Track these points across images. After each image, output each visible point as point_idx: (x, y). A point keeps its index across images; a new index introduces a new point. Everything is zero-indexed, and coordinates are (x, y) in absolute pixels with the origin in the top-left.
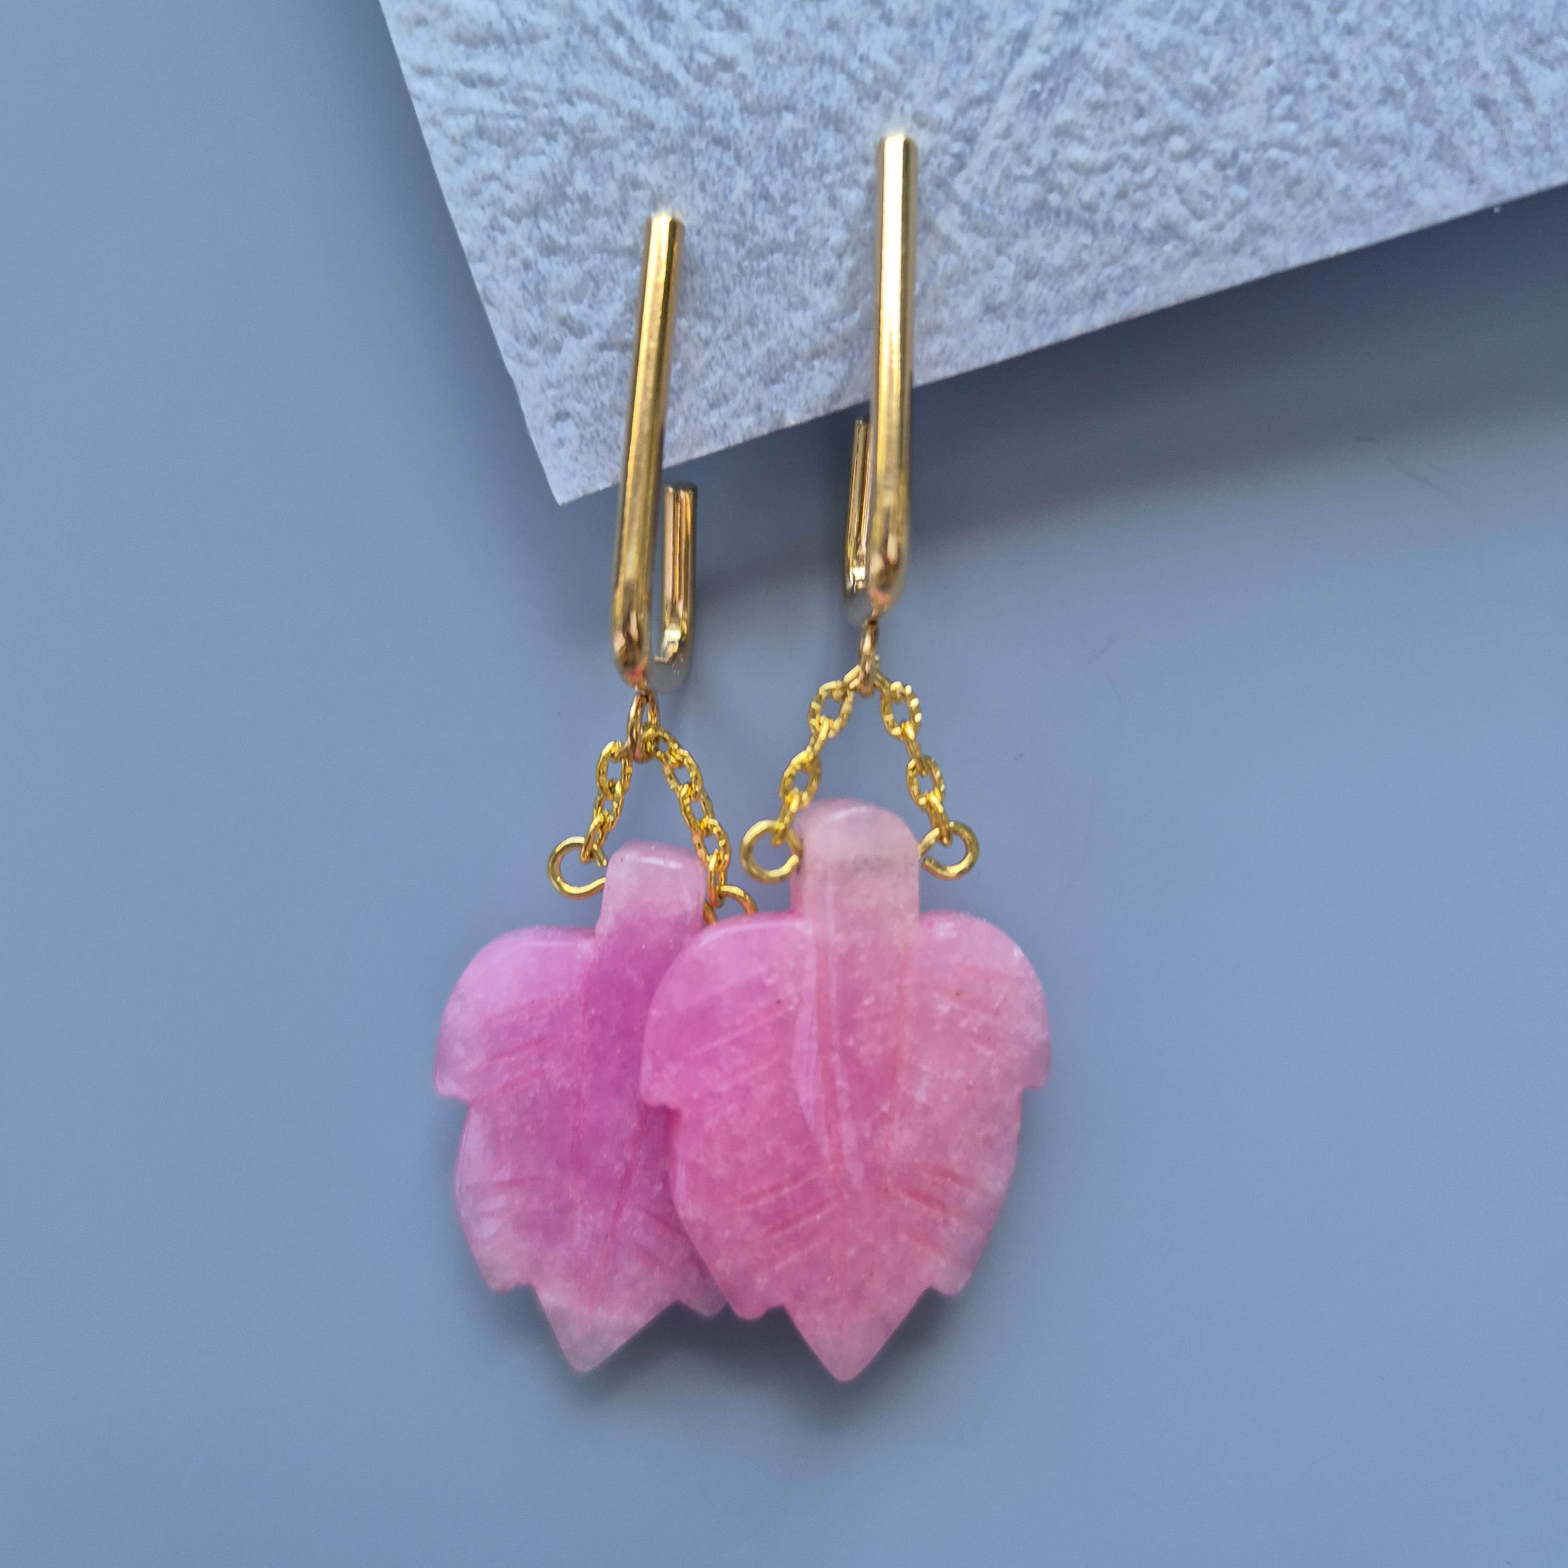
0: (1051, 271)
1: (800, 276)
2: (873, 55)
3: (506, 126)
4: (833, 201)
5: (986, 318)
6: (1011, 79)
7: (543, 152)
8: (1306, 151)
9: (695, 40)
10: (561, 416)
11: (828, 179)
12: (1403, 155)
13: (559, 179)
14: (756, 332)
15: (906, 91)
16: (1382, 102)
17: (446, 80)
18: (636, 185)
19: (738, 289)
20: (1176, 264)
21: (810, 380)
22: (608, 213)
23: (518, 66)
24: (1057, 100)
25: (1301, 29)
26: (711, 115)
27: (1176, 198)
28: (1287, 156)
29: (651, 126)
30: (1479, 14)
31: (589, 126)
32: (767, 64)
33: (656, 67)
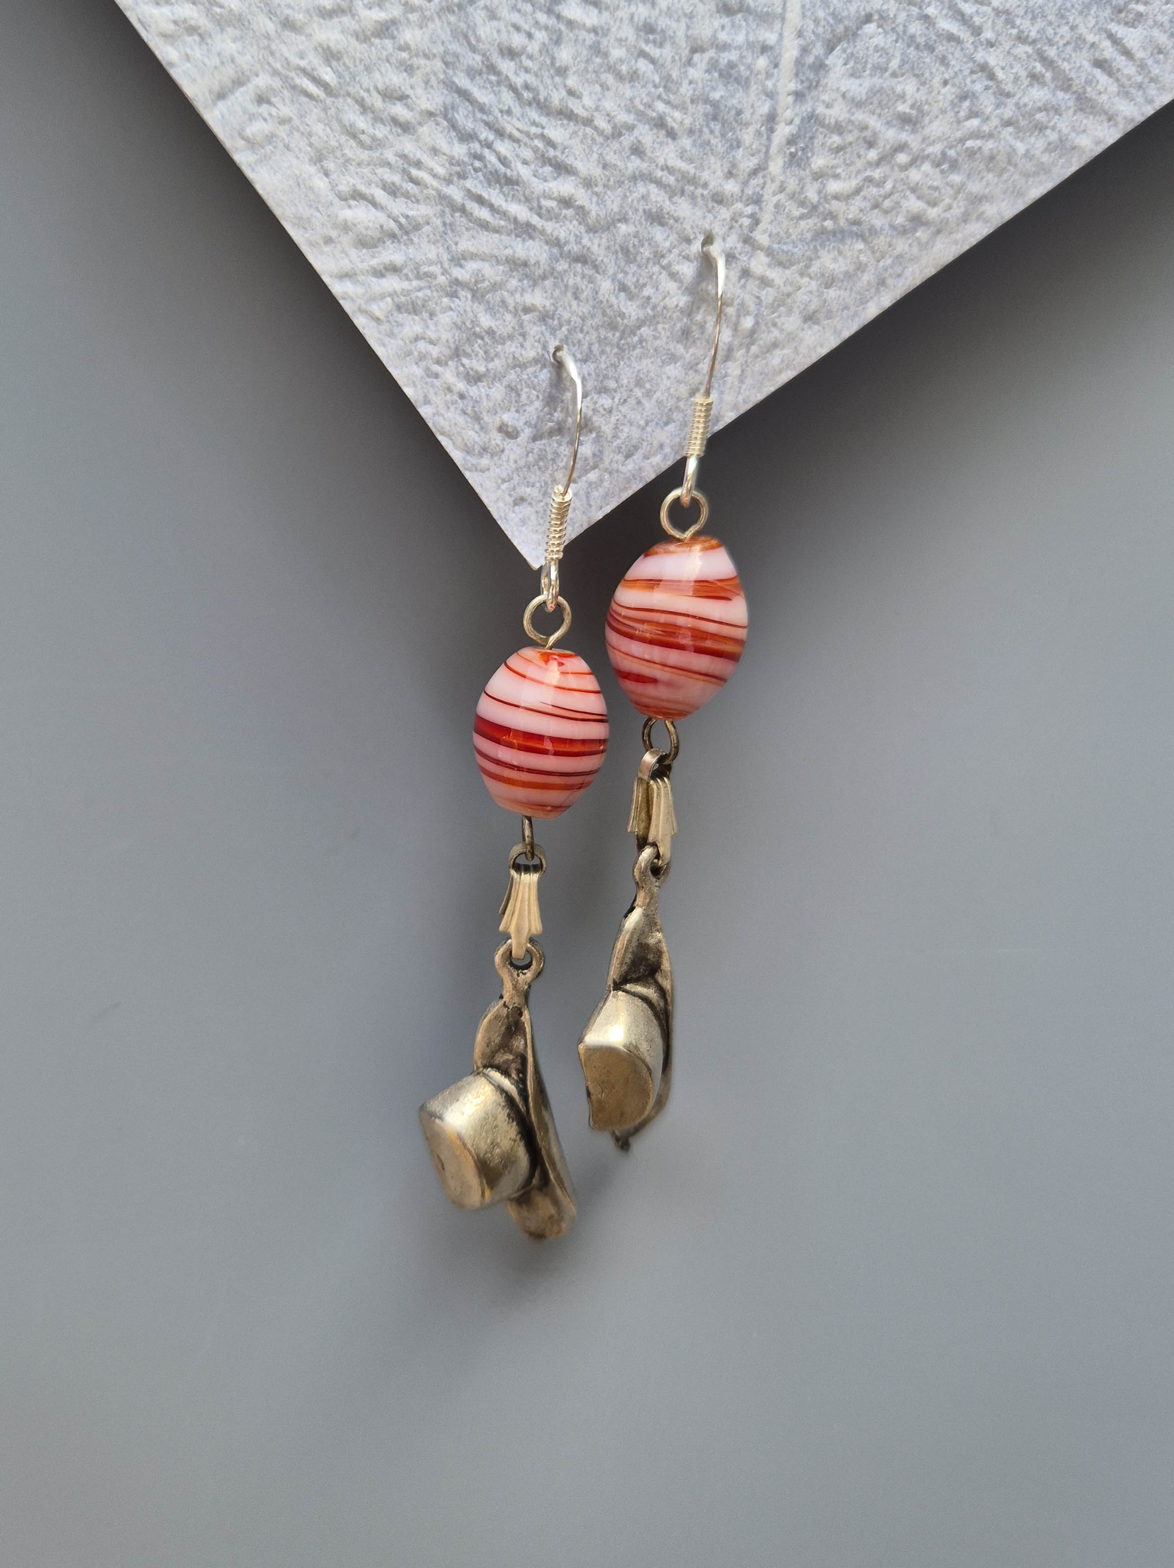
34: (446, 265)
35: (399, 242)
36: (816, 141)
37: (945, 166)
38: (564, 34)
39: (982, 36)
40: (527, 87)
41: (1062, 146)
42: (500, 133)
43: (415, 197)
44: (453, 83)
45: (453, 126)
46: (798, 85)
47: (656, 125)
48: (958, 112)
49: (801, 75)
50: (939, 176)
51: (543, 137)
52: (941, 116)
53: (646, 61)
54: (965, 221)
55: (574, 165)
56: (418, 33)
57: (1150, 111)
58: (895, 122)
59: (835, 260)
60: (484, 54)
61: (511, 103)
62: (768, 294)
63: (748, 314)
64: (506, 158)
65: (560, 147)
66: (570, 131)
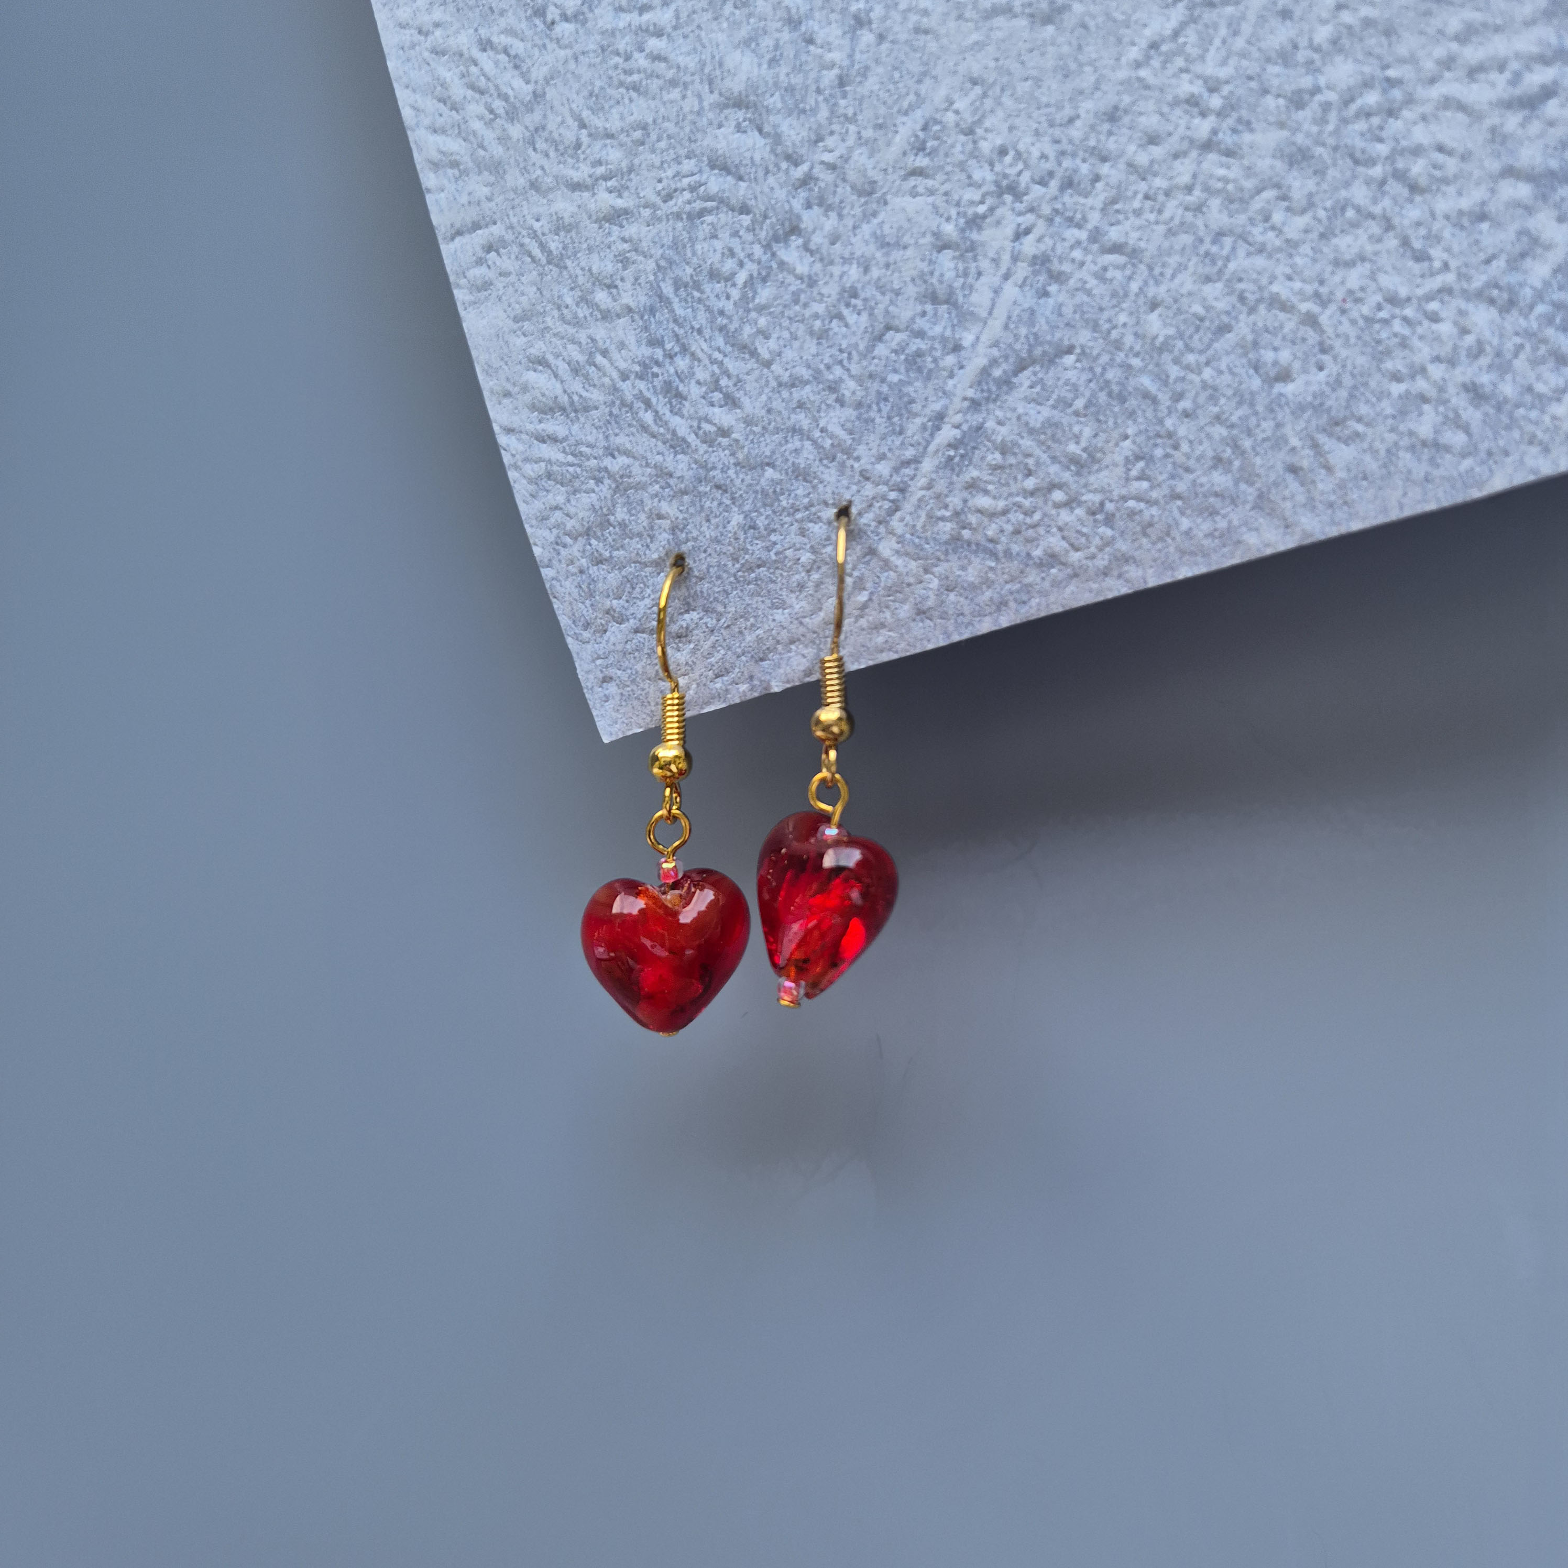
0: (966, 586)
1: (780, 584)
2: (830, 428)
3: (567, 471)
4: (802, 532)
5: (918, 618)
6: (932, 448)
7: (593, 492)
8: (1156, 503)
9: (701, 413)
10: (607, 680)
11: (799, 516)
12: (1232, 507)
14: (748, 624)
15: (855, 454)
16: (1214, 467)
17: (524, 436)
18: (660, 517)
19: (735, 592)
20: (1061, 582)
21: (790, 658)
22: (640, 535)
23: (575, 428)
24: (967, 463)
25: (1149, 414)
26: (714, 468)
27: (1059, 535)
28: (1142, 505)
29: (671, 475)
30: (1287, 404)
31: (627, 473)
32: (754, 433)
33: (674, 433)
34: (601, 452)
35: (567, 416)
36: (977, 452)
37: (1099, 517)
38: (773, 273)
39: (1181, 403)
40: (722, 313)
41: (1226, 536)
43: (593, 380)
44: (659, 287)
45: (646, 328)
46: (978, 395)
47: (830, 388)
48: (1129, 470)
49: (983, 384)
50: (1091, 524)
51: (721, 364)
52: (1111, 468)
53: (841, 324)
54: (1106, 574)
55: (742, 400)
56: (645, 229)
57: (1332, 532)
58: (1063, 459)
59: (963, 568)
60: (695, 270)
61: (704, 322)
62: (888, 578)
63: (864, 589)
64: (683, 372)
65: (734, 379)
66: (749, 366)
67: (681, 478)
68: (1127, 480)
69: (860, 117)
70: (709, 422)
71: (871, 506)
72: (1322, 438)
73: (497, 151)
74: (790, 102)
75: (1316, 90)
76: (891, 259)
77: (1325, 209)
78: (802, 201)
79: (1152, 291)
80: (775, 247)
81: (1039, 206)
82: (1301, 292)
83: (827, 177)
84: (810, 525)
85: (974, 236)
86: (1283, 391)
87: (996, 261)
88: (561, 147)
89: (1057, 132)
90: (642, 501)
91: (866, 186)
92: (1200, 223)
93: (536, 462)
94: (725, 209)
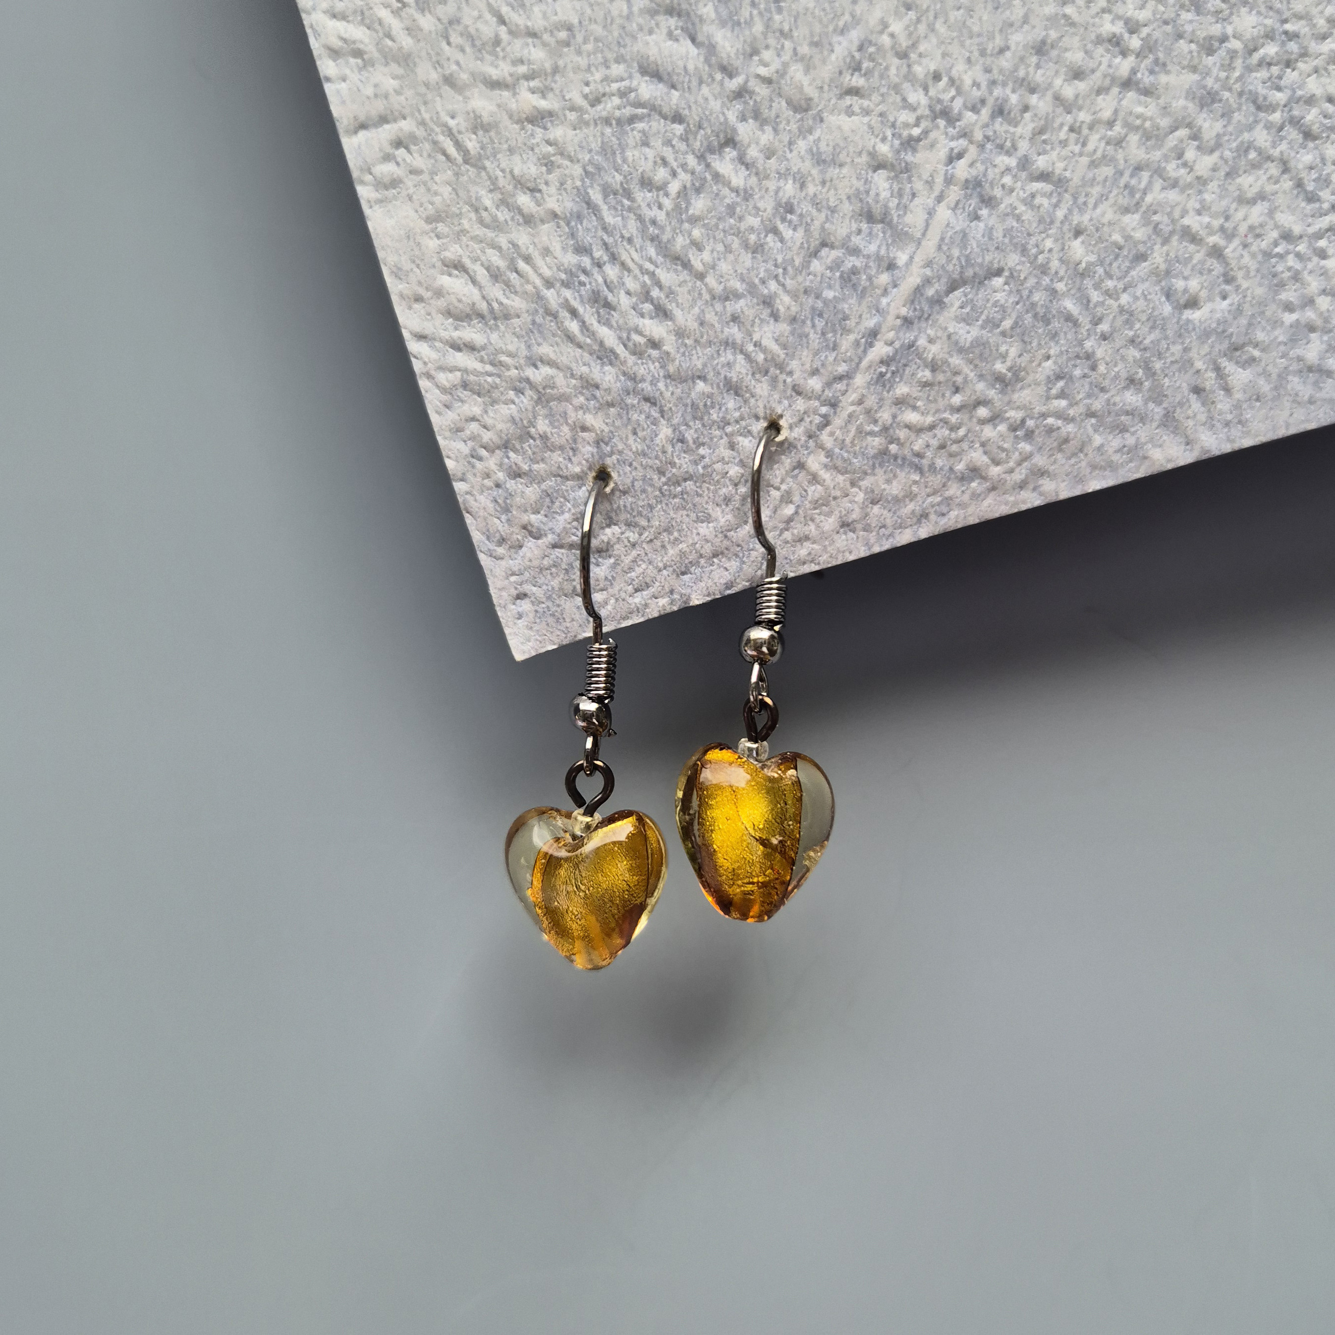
0: (890, 498)
1: (706, 498)
2: (765, 342)
3: (485, 381)
4: (732, 446)
5: (841, 531)
6: (865, 363)
7: (513, 403)
8: (1073, 420)
9: (631, 324)
10: (521, 596)
11: (729, 429)
12: (1141, 425)
13: (525, 422)
14: (672, 538)
15: (788, 369)
16: (1126, 388)
17: (439, 345)
18: (584, 429)
19: (659, 506)
20: (979, 495)
21: (712, 571)
22: (562, 448)
23: (494, 337)
24: (897, 380)
25: (1071, 335)
26: (643, 380)
27: (981, 450)
28: (1059, 423)
29: (597, 387)
30: (1194, 329)
31: (550, 384)
32: (686, 345)
33: (601, 344)
34: (522, 361)
35: (486, 324)
36: (908, 369)
37: (1020, 433)
38: (707, 184)
39: (1100, 326)
40: (654, 222)
41: (1134, 452)
42: (614, 258)
43: (514, 287)
44: (587, 193)
45: (573, 235)
46: (911, 313)
47: (764, 302)
48: (1051, 389)
49: (916, 303)
50: (1011, 439)
51: (652, 275)
52: (1033, 387)
53: (776, 239)
54: (1022, 487)
55: (674, 312)
56: (571, 133)
57: (1227, 448)
58: (989, 377)
59: (888, 481)
60: (625, 177)
61: (635, 232)
62: (815, 491)
63: (791, 502)
64: (612, 282)
65: (666, 290)
66: (681, 278)
67: (608, 390)
68: (1048, 398)
69: (795, 34)
70: (640, 333)
71: (801, 420)
72: (1224, 362)
73: (406, 42)
74: (724, 13)
75: (1224, 39)
76: (828, 177)
77: (1230, 150)
78: (736, 114)
79: (1076, 219)
80: (710, 158)
81: (972, 131)
82: (1208, 226)
83: (762, 91)
84: (740, 439)
85: (909, 157)
86: (1190, 317)
87: (930, 184)
88: (478, 43)
89: (989, 60)
90: (566, 413)
91: (803, 102)
92: (1120, 156)
93: (451, 371)
94: (657, 117)
